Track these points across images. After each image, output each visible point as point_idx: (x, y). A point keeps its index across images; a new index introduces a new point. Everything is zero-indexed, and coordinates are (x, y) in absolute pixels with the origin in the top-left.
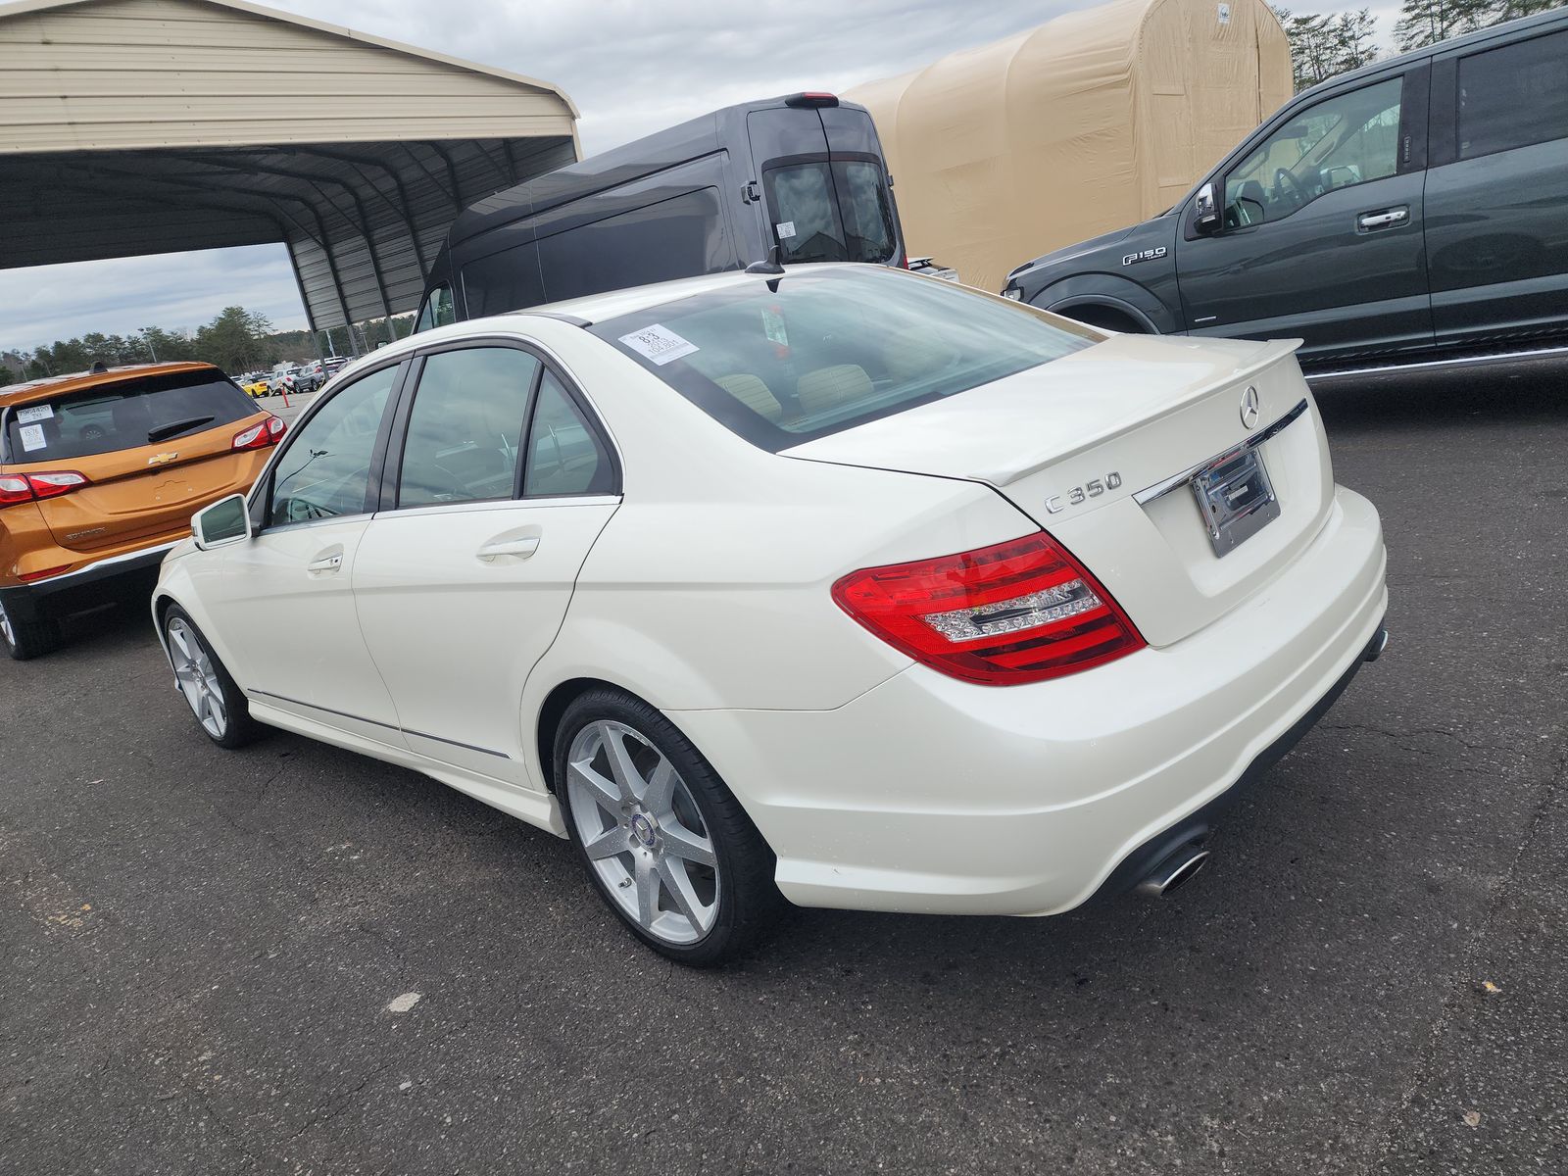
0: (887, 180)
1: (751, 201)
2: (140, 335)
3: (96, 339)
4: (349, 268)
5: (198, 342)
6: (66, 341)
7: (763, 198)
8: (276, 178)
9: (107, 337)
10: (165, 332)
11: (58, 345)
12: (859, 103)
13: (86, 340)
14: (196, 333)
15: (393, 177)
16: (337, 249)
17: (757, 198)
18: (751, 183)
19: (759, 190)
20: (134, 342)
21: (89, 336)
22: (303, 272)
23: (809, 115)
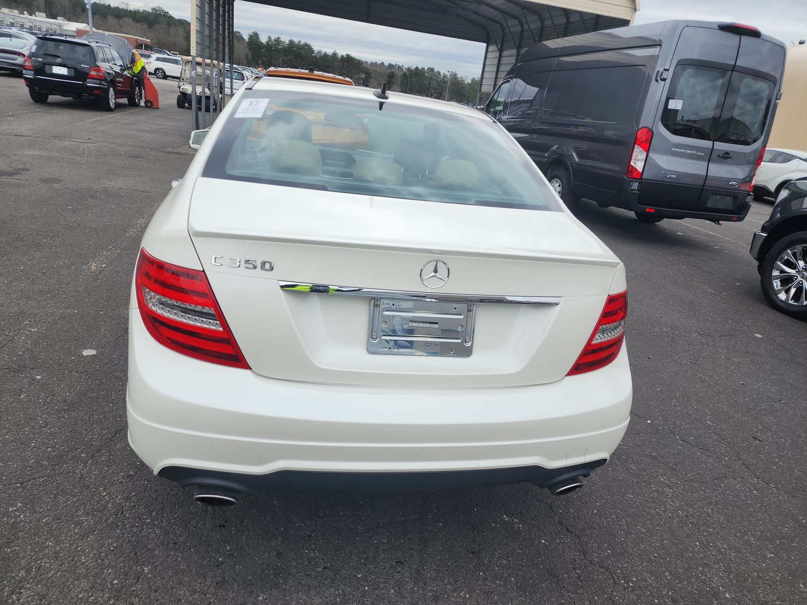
0: (777, 94)
1: (659, 80)
2: (448, 74)
3: (431, 70)
4: (505, 64)
5: (470, 85)
6: (420, 68)
7: (668, 81)
8: (496, 12)
9: (436, 70)
10: (459, 76)
11: (417, 68)
12: (781, 40)
13: (427, 70)
14: (471, 80)
15: (541, 22)
16: (505, 53)
17: (664, 80)
18: (665, 70)
19: (669, 75)
20: (445, 76)
21: (429, 68)
22: (488, 60)
23: (733, 39)
